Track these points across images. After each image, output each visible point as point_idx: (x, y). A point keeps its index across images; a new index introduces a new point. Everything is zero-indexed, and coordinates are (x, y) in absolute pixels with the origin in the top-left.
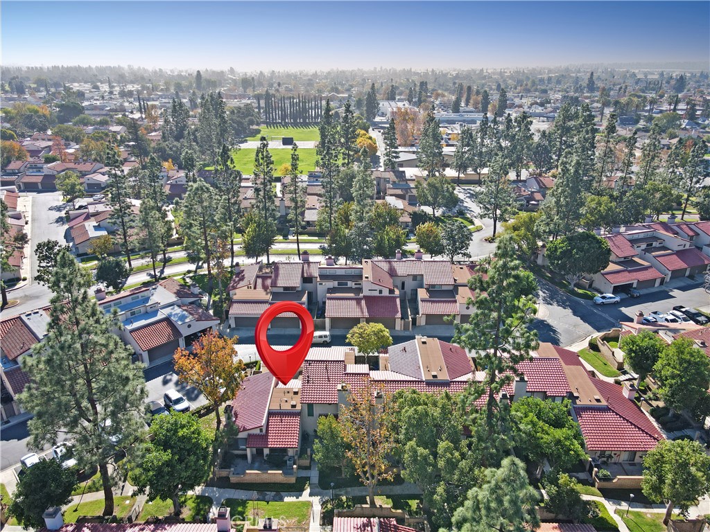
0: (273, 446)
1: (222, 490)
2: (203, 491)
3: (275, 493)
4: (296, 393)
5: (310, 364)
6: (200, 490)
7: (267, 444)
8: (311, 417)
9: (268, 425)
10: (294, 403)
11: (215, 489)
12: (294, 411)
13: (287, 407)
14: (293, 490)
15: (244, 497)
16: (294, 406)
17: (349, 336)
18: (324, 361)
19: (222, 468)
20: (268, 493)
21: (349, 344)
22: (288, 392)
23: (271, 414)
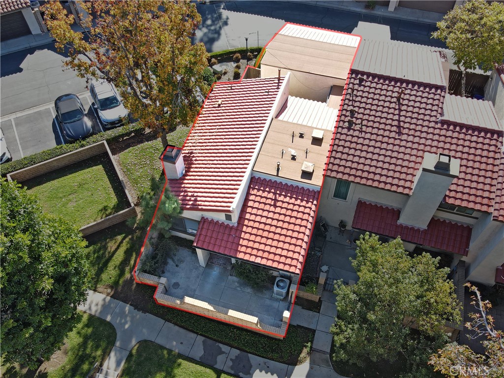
0: (247, 257)
1: (139, 315)
2: (105, 307)
3: (238, 352)
4: (317, 141)
5: (361, 80)
6: (101, 303)
7: (237, 251)
8: (340, 201)
9: (245, 206)
10: (308, 166)
11: (127, 308)
12: (306, 187)
13: (291, 173)
14: (276, 355)
15: (176, 347)
16: (307, 175)
17: (442, 24)
18: (396, 80)
19: (145, 271)
20: (224, 348)
21: (440, 43)
22: (301, 136)
23: (255, 182)
